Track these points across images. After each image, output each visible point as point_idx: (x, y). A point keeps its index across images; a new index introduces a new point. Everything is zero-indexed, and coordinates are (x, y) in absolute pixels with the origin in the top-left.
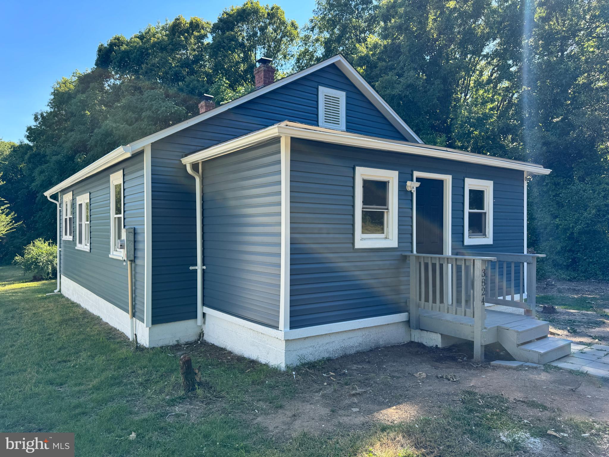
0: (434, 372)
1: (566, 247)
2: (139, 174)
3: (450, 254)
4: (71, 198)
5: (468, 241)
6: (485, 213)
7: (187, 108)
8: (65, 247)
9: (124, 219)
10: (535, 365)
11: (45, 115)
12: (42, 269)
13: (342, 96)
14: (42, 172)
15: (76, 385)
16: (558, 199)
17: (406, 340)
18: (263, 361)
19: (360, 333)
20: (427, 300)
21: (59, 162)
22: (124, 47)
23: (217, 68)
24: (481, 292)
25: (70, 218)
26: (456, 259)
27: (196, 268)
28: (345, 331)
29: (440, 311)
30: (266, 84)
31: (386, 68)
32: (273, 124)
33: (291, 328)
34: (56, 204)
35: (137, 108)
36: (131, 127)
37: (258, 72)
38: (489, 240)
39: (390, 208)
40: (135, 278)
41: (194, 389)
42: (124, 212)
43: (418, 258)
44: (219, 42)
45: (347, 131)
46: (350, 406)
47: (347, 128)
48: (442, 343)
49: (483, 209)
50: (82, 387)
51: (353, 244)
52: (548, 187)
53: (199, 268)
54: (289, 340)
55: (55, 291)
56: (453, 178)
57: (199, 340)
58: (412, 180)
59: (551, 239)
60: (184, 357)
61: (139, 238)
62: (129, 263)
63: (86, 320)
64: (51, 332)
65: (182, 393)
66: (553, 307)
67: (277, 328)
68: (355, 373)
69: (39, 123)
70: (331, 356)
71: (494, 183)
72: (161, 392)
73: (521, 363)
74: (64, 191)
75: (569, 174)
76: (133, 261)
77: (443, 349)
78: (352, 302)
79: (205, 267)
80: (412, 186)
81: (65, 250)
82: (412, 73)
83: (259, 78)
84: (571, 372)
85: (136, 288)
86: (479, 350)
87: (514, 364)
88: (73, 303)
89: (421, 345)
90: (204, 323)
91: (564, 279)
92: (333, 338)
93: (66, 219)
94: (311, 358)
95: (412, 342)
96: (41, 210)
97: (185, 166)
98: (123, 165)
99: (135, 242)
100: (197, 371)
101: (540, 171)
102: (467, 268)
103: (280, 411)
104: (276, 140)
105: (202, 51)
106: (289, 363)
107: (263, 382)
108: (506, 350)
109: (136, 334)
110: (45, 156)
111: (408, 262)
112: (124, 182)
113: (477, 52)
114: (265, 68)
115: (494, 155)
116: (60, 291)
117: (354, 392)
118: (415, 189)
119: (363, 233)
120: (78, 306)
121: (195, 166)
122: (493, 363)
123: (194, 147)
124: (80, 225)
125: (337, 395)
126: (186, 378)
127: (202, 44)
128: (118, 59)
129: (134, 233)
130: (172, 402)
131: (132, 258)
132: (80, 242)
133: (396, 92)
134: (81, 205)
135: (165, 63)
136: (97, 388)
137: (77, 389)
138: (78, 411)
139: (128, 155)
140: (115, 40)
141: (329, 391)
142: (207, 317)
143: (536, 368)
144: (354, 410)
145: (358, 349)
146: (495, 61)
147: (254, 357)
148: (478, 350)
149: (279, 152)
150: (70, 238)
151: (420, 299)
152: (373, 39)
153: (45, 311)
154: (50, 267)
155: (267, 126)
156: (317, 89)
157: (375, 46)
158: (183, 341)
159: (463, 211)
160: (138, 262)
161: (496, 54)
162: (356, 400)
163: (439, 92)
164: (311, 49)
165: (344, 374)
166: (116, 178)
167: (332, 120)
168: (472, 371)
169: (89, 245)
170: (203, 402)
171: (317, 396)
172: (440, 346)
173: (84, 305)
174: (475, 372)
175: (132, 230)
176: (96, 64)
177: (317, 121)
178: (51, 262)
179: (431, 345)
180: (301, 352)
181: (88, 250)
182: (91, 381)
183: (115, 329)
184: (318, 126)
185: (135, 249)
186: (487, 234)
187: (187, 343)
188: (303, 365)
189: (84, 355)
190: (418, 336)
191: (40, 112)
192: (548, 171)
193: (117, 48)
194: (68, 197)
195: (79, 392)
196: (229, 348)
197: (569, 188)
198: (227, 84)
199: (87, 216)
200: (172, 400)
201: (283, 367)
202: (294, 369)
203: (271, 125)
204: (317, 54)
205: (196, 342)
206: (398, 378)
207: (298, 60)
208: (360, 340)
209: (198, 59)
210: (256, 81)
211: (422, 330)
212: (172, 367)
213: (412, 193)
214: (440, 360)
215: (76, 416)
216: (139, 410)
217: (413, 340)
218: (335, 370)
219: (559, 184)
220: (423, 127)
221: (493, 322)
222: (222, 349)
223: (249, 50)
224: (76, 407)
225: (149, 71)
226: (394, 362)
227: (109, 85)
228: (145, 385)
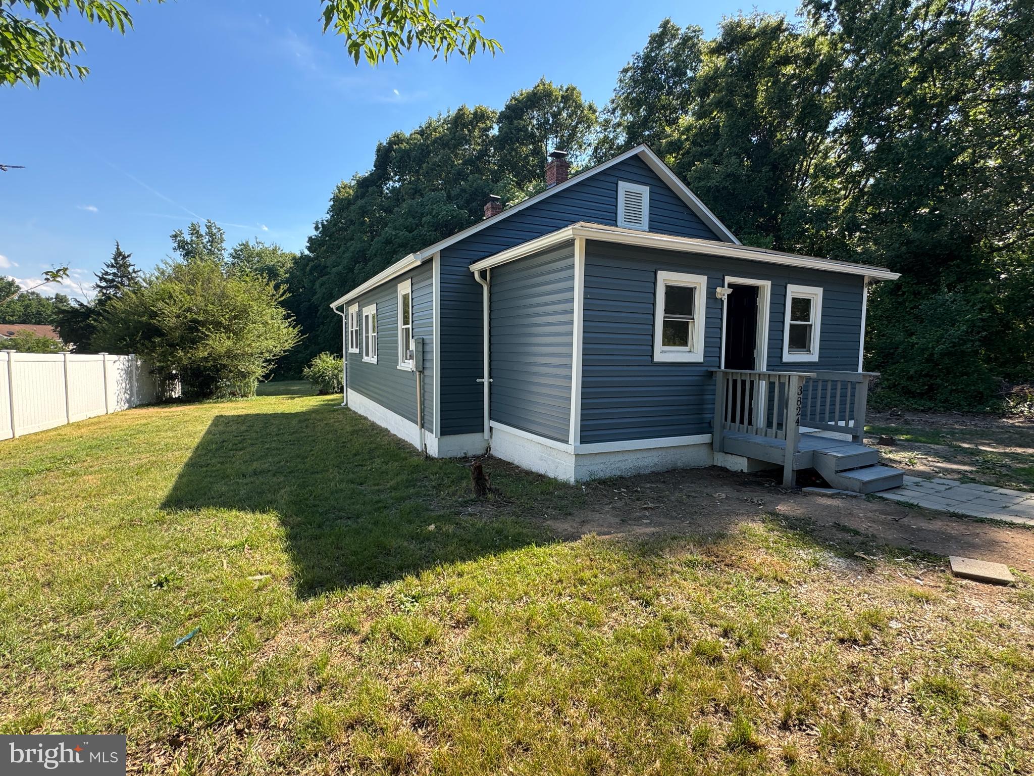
0: (735, 494)
1: (922, 370)
2: (427, 282)
3: (765, 370)
4: (357, 309)
5: (787, 357)
6: (811, 325)
7: (470, 211)
8: (351, 359)
9: (412, 329)
10: (855, 494)
11: (325, 223)
12: (328, 382)
13: (645, 191)
14: (322, 285)
15: (375, 485)
16: (916, 311)
17: (708, 463)
18: (551, 475)
19: (655, 453)
20: (733, 420)
21: (339, 274)
22: (404, 146)
23: (504, 163)
24: (796, 412)
25: (356, 331)
26: (769, 375)
27: (483, 380)
28: (640, 450)
29: (747, 432)
30: (559, 182)
31: (701, 153)
32: (567, 226)
33: (581, 443)
34: (342, 316)
35: (417, 212)
36: (411, 235)
37: (550, 168)
38: (814, 357)
39: (696, 316)
40: (424, 389)
41: (485, 494)
42: (412, 322)
43: (725, 373)
44: (506, 133)
45: (650, 231)
46: (641, 518)
47: (650, 228)
48: (748, 467)
49: (808, 320)
50: (381, 487)
51: (652, 356)
52: (905, 296)
53: (486, 380)
54: (578, 455)
55: (342, 404)
56: (772, 285)
57: (486, 454)
58: (723, 287)
59: (902, 361)
60: (476, 463)
61: (427, 348)
62: (417, 373)
63: (375, 432)
64: (344, 440)
65: (473, 496)
66: (892, 438)
67: (567, 442)
68: (648, 491)
69: (320, 233)
70: (623, 474)
71: (824, 290)
72: (454, 494)
73: (838, 491)
74: (350, 303)
75: (934, 281)
76: (421, 372)
77: (749, 474)
78: (649, 419)
79: (492, 380)
80: (723, 293)
81: (351, 364)
82: (733, 159)
83: (551, 175)
84: (898, 503)
85: (424, 399)
86: (790, 475)
87: (829, 492)
88: (360, 416)
89: (724, 469)
90: (491, 437)
91: (916, 409)
92: (626, 456)
93: (352, 332)
94: (602, 475)
95: (714, 466)
96: (323, 323)
97: (473, 273)
98: (411, 274)
99: (423, 352)
100: (487, 478)
101: (887, 275)
102: (782, 385)
103: (569, 517)
104: (570, 243)
105: (487, 145)
106: (579, 478)
107: (552, 493)
108: (822, 478)
109: (425, 444)
110: (325, 267)
111: (714, 378)
112: (412, 292)
113: (821, 129)
114: (559, 164)
115: (835, 258)
116: (347, 404)
117: (645, 506)
118: (726, 297)
119: (664, 345)
120: (366, 418)
121: (483, 273)
122: (805, 489)
123: (483, 253)
124: (367, 337)
125: (627, 508)
126: (477, 483)
127: (487, 136)
128: (398, 159)
129: (423, 344)
130: (465, 504)
131: (421, 370)
132: (367, 355)
133: (712, 183)
134: (367, 317)
135: (446, 161)
136: (394, 488)
137: (377, 488)
138: (379, 505)
139: (419, 263)
140: (394, 137)
141: (620, 504)
142: (494, 431)
143: (855, 497)
144: (645, 521)
145: (652, 469)
146: (844, 138)
147: (542, 471)
148: (788, 475)
149: (573, 256)
150: (356, 351)
151: (726, 420)
152: (686, 120)
153: (335, 422)
154: (335, 381)
155: (560, 228)
156: (617, 184)
157: (689, 129)
158: (470, 454)
159: (783, 323)
160: (426, 373)
161: (846, 130)
162: (647, 514)
163: (766, 181)
164: (611, 136)
165: (637, 491)
166: (404, 288)
167: (633, 218)
168: (780, 496)
169: (376, 357)
170: (493, 505)
171: (607, 508)
172: (745, 470)
173: (371, 418)
174: (783, 497)
175: (421, 341)
176: (375, 166)
177: (616, 221)
178: (337, 376)
179: (736, 470)
180: (591, 468)
181: (375, 362)
182: (388, 482)
183: (404, 440)
184: (617, 226)
185: (423, 360)
186: (811, 349)
187: (474, 456)
188: (594, 480)
189: (378, 461)
190: (722, 460)
191: (320, 221)
192: (895, 276)
193: (397, 146)
194: (354, 309)
195: (378, 491)
196: (516, 463)
197: (932, 298)
198: (513, 181)
199: (374, 327)
200: (465, 502)
201: (572, 481)
202: (584, 484)
203: (565, 227)
204: (619, 141)
205: (483, 456)
206: (694, 497)
207: (596, 149)
208: (656, 460)
209: (483, 153)
210: (547, 178)
211: (726, 453)
212: (462, 474)
213: (722, 302)
214: (744, 484)
215: (379, 508)
216: (434, 508)
217: (715, 464)
218: (627, 487)
219: (919, 293)
220: (746, 225)
221: (807, 446)
222: (509, 464)
223: (539, 141)
224: (377, 502)
225: (430, 171)
226: (691, 483)
227: (388, 189)
228: (439, 487)
